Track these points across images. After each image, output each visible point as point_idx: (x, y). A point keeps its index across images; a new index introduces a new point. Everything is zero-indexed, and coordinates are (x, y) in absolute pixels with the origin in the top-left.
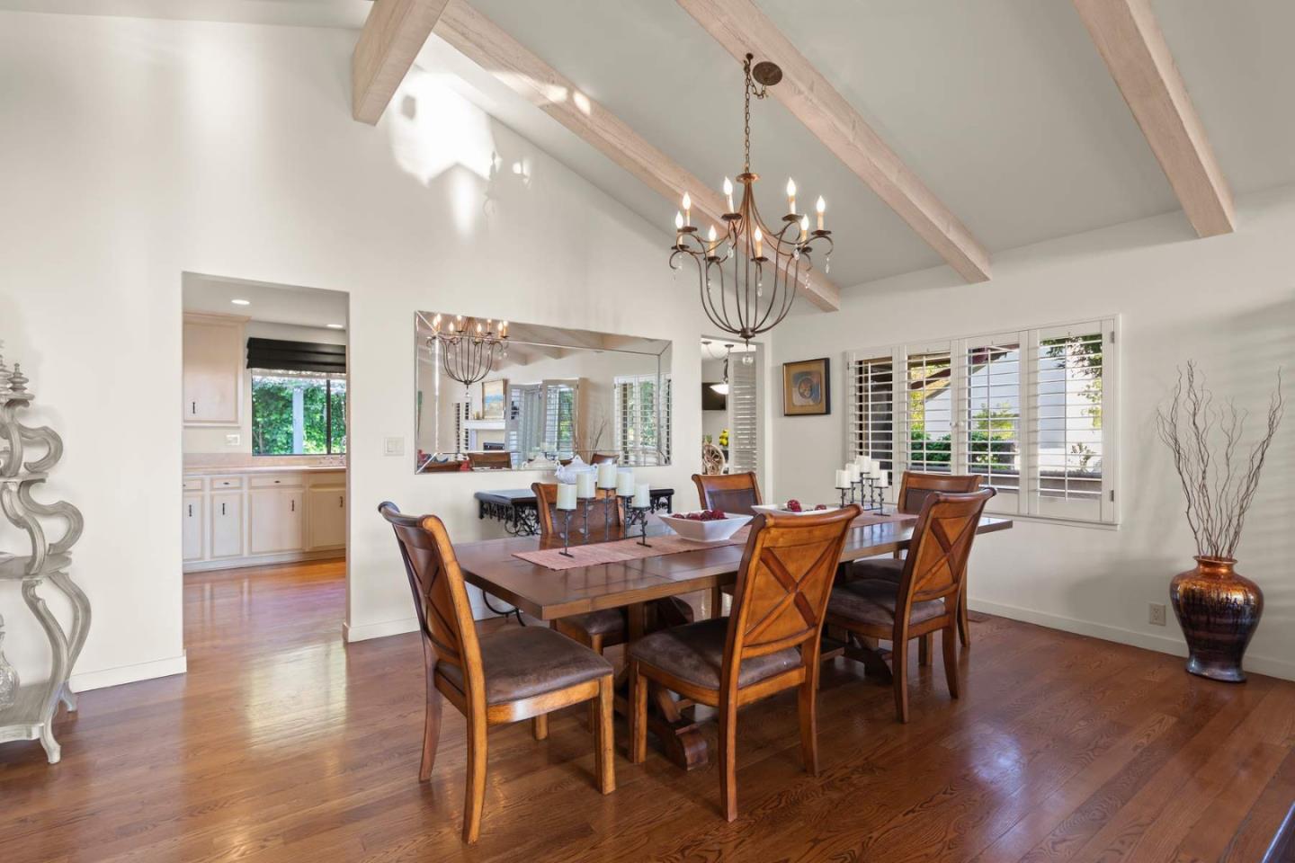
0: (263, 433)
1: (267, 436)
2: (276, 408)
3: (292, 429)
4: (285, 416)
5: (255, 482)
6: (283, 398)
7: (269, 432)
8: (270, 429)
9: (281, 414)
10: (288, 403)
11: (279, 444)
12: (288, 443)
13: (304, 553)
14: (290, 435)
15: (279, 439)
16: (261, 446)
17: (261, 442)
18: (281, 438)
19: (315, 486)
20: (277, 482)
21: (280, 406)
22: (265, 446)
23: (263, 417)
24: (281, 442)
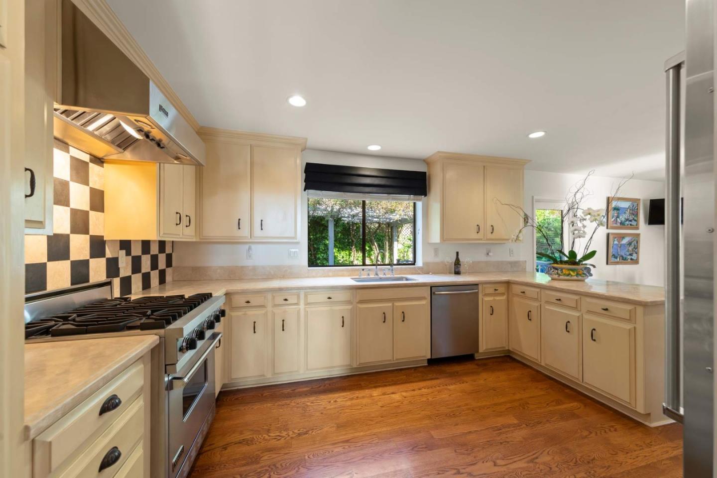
0: (313, 244)
1: (315, 246)
2: (319, 231)
3: (327, 242)
4: (323, 235)
5: (311, 299)
6: (323, 225)
7: (316, 244)
8: (316, 242)
9: (322, 234)
10: (326, 227)
11: (321, 250)
12: (325, 250)
13: (352, 369)
14: (326, 246)
15: (321, 248)
16: (312, 251)
17: (312, 249)
18: (322, 247)
19: (361, 302)
20: (329, 298)
21: (321, 229)
22: (314, 251)
23: (313, 235)
24: (322, 249)
